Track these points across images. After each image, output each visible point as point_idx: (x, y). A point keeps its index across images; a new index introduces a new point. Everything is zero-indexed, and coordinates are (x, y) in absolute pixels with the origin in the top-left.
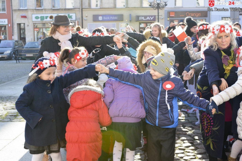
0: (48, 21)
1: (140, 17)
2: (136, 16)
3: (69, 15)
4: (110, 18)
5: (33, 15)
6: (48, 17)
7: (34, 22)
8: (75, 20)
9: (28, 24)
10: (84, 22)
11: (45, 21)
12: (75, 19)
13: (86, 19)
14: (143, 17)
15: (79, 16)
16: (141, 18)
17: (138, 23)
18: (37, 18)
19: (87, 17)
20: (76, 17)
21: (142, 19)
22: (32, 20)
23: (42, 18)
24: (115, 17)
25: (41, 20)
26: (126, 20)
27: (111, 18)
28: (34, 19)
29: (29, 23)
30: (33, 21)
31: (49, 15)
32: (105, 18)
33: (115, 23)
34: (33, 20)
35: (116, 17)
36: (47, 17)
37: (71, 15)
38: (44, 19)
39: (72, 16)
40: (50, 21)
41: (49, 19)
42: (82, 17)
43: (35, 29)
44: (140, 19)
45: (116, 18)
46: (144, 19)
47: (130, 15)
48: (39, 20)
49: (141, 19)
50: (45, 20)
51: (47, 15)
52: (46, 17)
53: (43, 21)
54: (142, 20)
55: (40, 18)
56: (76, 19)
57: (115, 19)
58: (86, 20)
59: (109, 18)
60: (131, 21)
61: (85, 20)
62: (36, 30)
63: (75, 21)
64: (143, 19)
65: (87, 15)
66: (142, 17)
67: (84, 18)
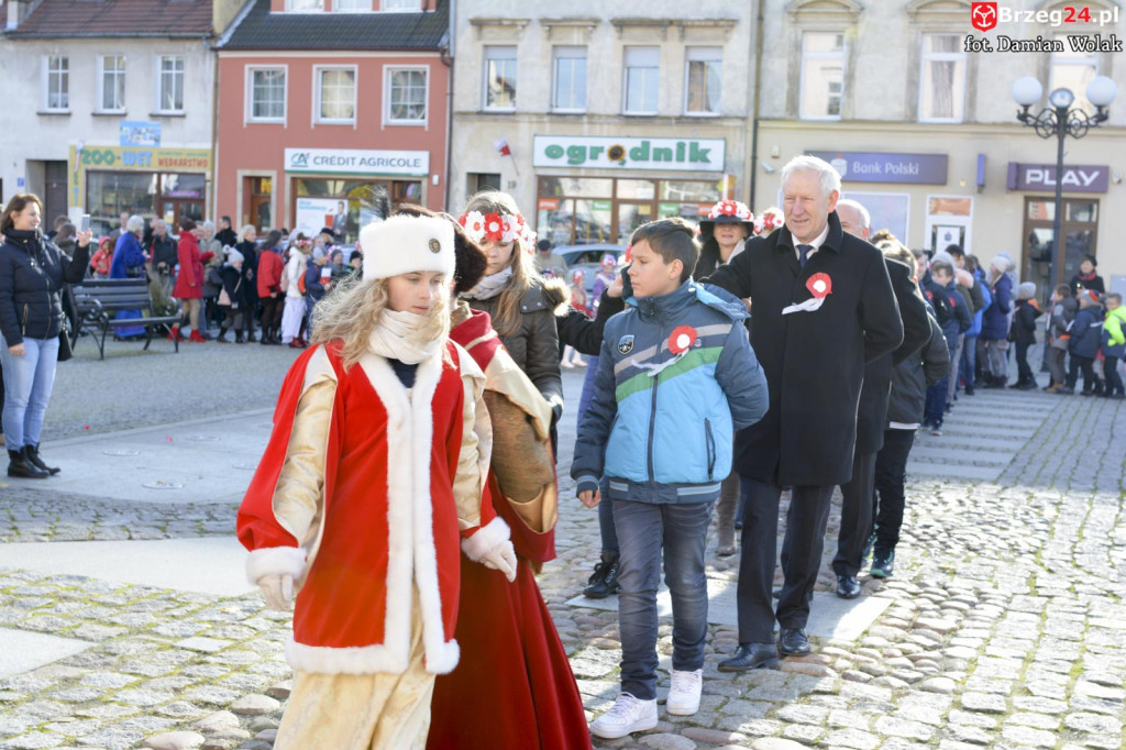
0: (600, 169)
1: (1029, 172)
2: (1010, 164)
3: (697, 144)
4: (883, 169)
5: (537, 139)
6: (601, 149)
7: (542, 172)
8: (723, 172)
9: (513, 177)
10: (761, 180)
11: (586, 168)
12: (721, 169)
13: (770, 169)
14: (1047, 172)
15: (742, 154)
16: (1033, 175)
17: (1018, 198)
18: (553, 152)
19: (775, 157)
20: (725, 155)
21: (1039, 179)
22: (533, 161)
23: (577, 154)
24: (906, 164)
25: (570, 162)
26: (963, 184)
27: (889, 167)
28: (541, 159)
29: (518, 174)
30: (535, 167)
31: (608, 144)
32: (858, 167)
33: (908, 195)
34: (537, 163)
35: (913, 165)
36: (596, 152)
37: (703, 145)
38: (583, 160)
39: (707, 151)
40: (607, 169)
41: (604, 161)
42: (754, 158)
43: (542, 204)
44: (1029, 179)
45: (911, 170)
46: (1047, 182)
47: (982, 159)
48: (563, 161)
49: (1037, 183)
50: (589, 163)
51: (597, 142)
52: (592, 148)
53: (579, 168)
54: (1040, 186)
55: (569, 154)
56: (725, 165)
57: (906, 172)
58: (772, 172)
59: (877, 169)
60: (981, 187)
61: (767, 172)
62: (544, 208)
63: (718, 176)
64: (1043, 180)
65: (776, 151)
66: (1039, 172)
67: (764, 162)
